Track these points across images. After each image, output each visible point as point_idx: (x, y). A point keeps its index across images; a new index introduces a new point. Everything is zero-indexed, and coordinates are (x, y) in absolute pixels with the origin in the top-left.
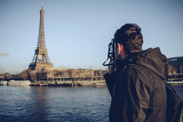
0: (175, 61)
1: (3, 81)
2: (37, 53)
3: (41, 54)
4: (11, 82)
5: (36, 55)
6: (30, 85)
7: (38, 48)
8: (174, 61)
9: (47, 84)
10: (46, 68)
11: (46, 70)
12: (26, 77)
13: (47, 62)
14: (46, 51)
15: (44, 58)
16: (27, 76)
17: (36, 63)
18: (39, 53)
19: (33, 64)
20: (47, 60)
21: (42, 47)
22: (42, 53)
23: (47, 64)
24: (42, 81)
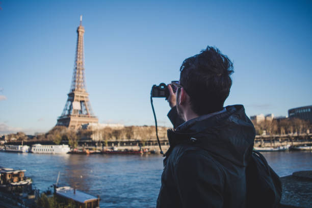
0: (308, 112)
1: (22, 146)
2: (72, 98)
3: (78, 101)
4: (36, 148)
5: (70, 103)
6: (69, 153)
7: (73, 90)
8: (306, 112)
9: (97, 151)
10: (90, 124)
11: (90, 128)
12: (59, 139)
13: (87, 114)
14: (86, 96)
15: (84, 108)
16: (61, 138)
17: (69, 115)
18: (75, 98)
19: (64, 117)
20: (88, 111)
21: (80, 89)
22: (80, 99)
23: (88, 117)
24: (87, 145)
